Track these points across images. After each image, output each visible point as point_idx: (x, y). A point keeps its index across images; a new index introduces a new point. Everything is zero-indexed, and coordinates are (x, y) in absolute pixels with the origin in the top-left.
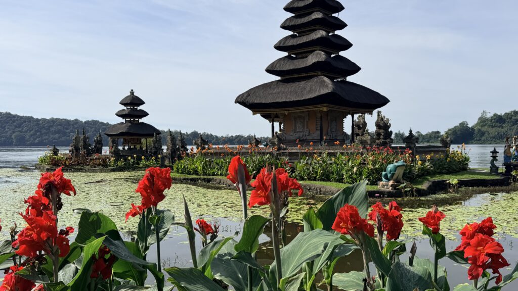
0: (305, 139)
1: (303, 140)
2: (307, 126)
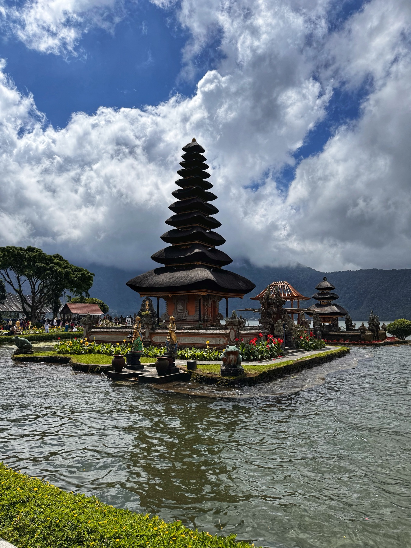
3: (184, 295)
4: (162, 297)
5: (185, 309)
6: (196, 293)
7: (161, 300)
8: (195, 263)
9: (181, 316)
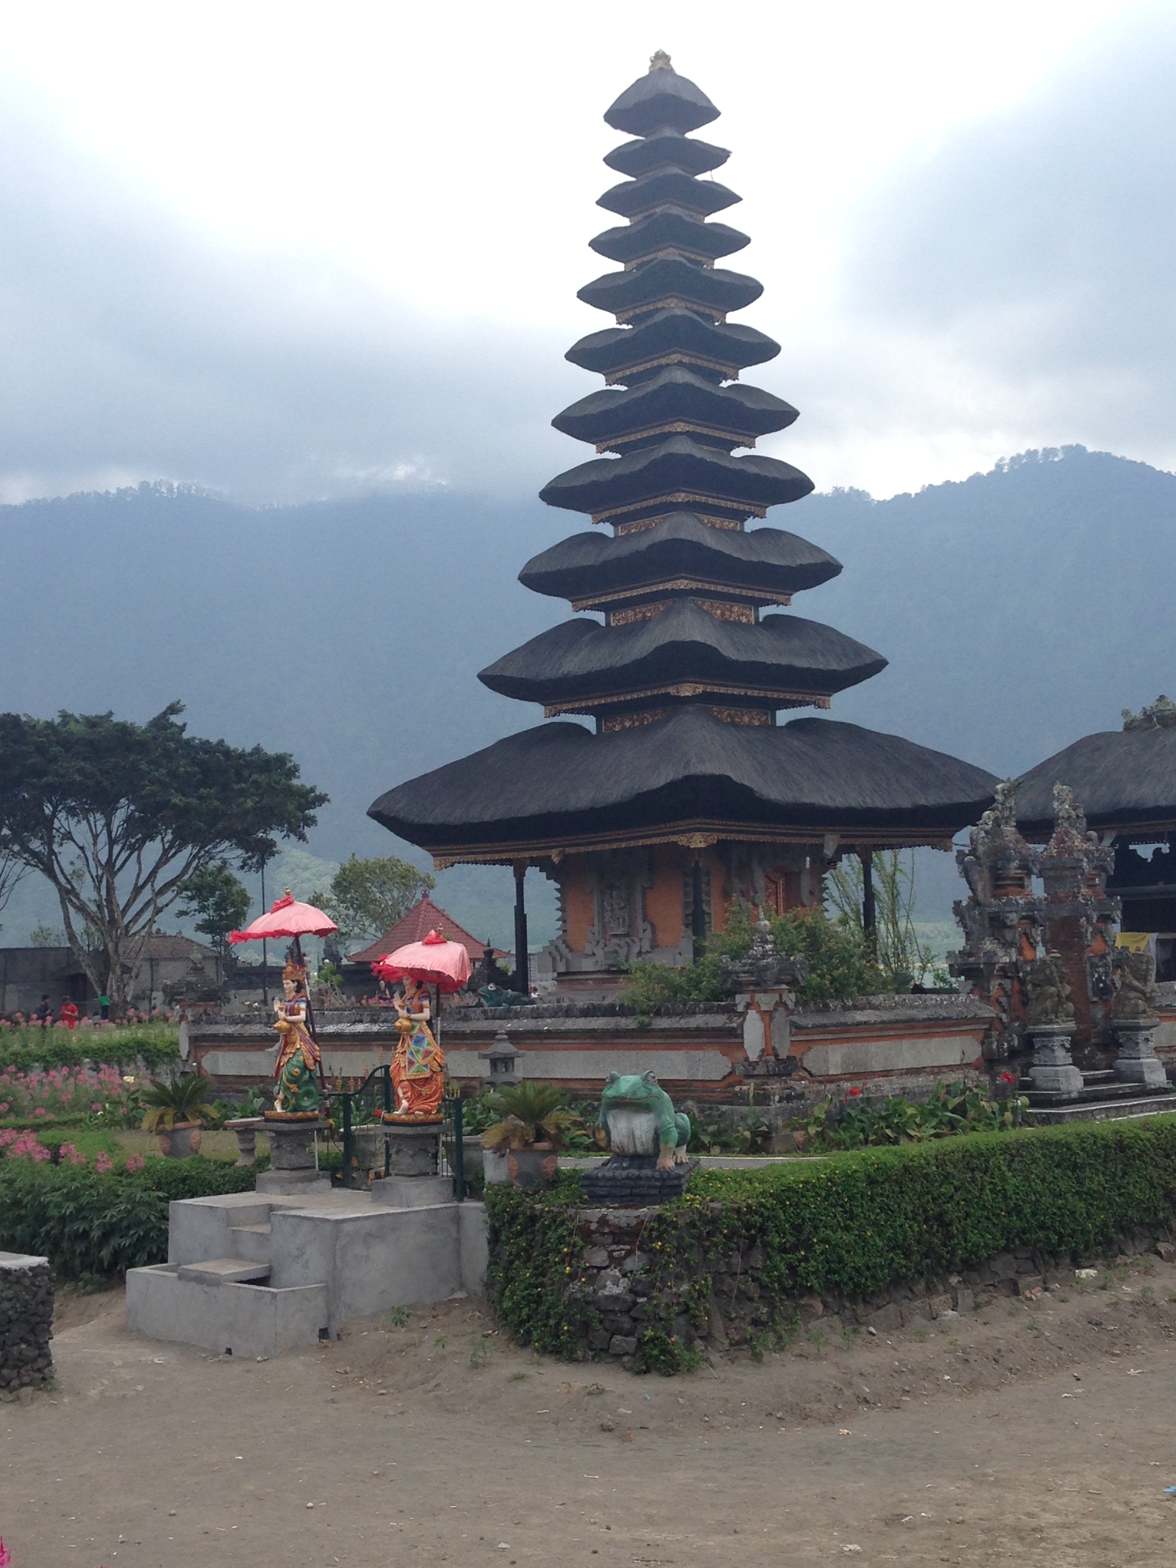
2: (644, 907)
3: (629, 851)
4: (534, 862)
5: (639, 922)
6: (664, 840)
7: (534, 876)
8: (672, 691)
9: (623, 952)
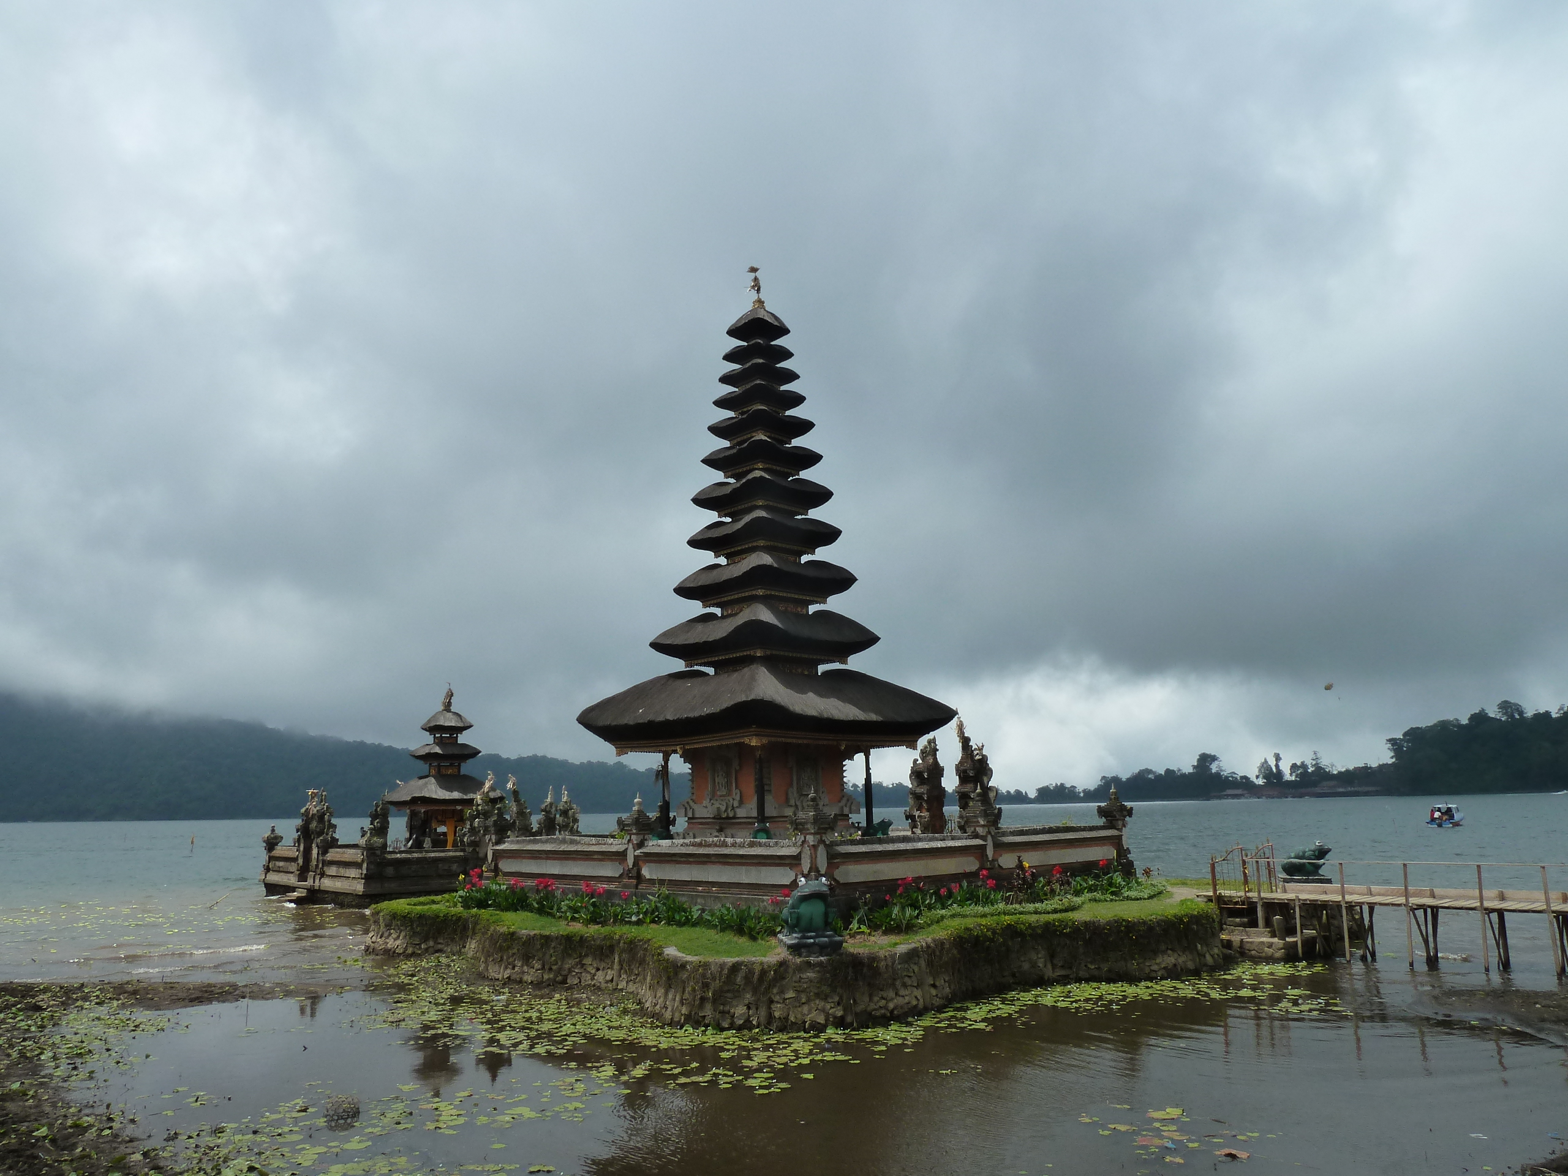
0: (731, 815)
1: (728, 818)
